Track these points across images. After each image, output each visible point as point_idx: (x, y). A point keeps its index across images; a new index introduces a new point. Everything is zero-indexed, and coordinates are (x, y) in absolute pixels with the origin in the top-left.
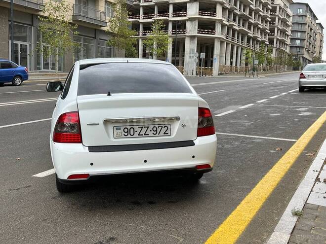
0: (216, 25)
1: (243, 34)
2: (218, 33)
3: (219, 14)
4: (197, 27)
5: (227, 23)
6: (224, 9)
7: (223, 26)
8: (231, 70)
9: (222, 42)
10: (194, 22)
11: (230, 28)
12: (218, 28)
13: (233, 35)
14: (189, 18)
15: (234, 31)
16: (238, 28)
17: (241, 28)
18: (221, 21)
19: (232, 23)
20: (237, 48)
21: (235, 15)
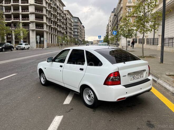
0: (44, 25)
1: (55, 29)
2: (45, 28)
3: (45, 20)
4: (35, 26)
5: (49, 24)
6: (47, 18)
7: (47, 25)
8: (52, 45)
9: (47, 33)
10: (33, 23)
11: (50, 26)
12: (45, 26)
13: (51, 30)
14: (31, 21)
15: (52, 28)
16: (53, 27)
17: (54, 27)
18: (46, 23)
19: (50, 24)
20: (54, 35)
21: (52, 21)
